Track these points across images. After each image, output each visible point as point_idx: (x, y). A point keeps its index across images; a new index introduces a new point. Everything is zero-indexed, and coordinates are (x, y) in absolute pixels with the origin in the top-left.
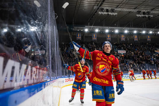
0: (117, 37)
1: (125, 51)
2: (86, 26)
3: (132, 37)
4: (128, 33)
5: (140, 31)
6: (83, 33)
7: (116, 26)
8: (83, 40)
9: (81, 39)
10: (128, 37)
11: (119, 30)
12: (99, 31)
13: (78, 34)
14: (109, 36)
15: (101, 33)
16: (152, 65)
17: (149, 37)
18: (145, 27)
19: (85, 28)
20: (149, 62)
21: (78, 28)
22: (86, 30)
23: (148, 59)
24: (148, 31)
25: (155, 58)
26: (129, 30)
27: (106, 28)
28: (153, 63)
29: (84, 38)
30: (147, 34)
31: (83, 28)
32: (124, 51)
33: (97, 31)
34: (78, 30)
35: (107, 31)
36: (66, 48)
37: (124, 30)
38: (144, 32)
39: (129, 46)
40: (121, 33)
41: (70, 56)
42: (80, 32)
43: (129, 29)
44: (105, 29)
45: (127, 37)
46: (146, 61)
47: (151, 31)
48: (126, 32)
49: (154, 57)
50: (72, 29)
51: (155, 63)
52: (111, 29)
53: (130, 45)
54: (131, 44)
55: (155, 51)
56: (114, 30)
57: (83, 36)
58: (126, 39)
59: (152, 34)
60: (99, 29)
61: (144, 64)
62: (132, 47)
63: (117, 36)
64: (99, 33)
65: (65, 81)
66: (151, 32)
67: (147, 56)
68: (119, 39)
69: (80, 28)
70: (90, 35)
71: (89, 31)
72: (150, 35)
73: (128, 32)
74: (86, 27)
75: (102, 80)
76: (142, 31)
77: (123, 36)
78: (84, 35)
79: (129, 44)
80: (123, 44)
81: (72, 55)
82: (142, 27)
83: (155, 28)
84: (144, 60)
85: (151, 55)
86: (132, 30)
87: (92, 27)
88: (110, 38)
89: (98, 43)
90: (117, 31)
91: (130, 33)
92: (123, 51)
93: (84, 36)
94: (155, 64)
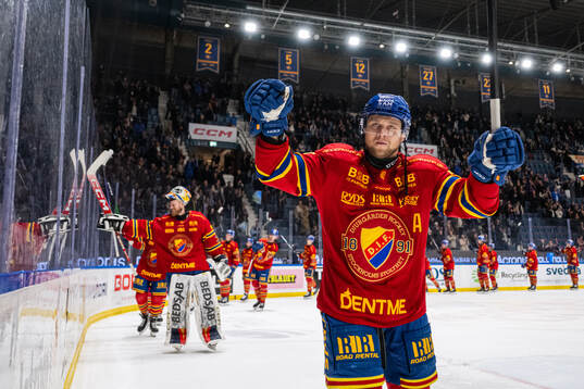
0: (402, 76)
1: (435, 148)
2: (249, 8)
3: (470, 82)
4: (454, 62)
5: (510, 56)
6: (233, 39)
7: (398, 22)
8: (229, 78)
9: (217, 71)
10: (452, 82)
11: (412, 41)
12: (317, 37)
13: (203, 42)
14: (361, 68)
15: (326, 47)
16: (554, 222)
17: (547, 89)
18: (532, 42)
19: (245, 18)
20: (539, 208)
21: (207, 12)
22: (251, 27)
23: (537, 194)
24: (544, 60)
25: (568, 193)
26: (462, 49)
27: (352, 26)
28: (560, 214)
29: (236, 65)
30: (540, 75)
31: (232, 16)
32: (430, 147)
33: (304, 34)
34: (208, 24)
35: (354, 41)
36: (135, 108)
37: (434, 44)
38: (527, 64)
39: (456, 125)
40: (421, 60)
41: (151, 156)
42: (217, 32)
43: (460, 42)
44: (343, 31)
45: (449, 81)
46: (527, 203)
47: (561, 61)
48: (446, 54)
49: (565, 187)
50: (173, 13)
51: (566, 215)
52: (375, 36)
53: (461, 122)
54: (467, 118)
55: (573, 157)
56: (389, 38)
57: (233, 55)
58: (444, 90)
59: (564, 79)
60: (317, 28)
61: (520, 216)
62: (471, 128)
63: (402, 68)
64: (316, 48)
65: (111, 287)
66: (557, 68)
67: (534, 179)
68: (410, 86)
69: (219, 14)
70: (268, 55)
71: (265, 31)
72: (553, 79)
73: (456, 56)
74: (252, 12)
75: (382, 302)
76: (517, 57)
77: (428, 74)
78: (235, 49)
79: (457, 116)
80: (426, 110)
81: (162, 149)
82: (519, 40)
83: (577, 51)
84: (521, 199)
85: (552, 177)
86: (476, 50)
87: (282, 12)
88: (365, 76)
89: (305, 96)
90: (401, 48)
91: (464, 63)
92: (424, 146)
93: (237, 55)
94: (568, 221)
